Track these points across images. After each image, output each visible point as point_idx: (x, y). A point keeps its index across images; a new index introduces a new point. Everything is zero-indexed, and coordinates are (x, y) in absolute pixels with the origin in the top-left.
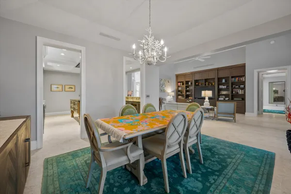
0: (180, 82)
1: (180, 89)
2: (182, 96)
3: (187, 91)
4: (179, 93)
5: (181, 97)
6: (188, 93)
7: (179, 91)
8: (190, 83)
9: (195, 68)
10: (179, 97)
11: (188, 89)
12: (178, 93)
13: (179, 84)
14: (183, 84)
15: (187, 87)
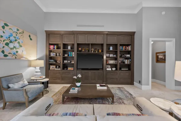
0: (54, 45)
1: (52, 55)
2: (57, 65)
3: (64, 58)
4: (52, 61)
5: (54, 67)
6: (66, 62)
7: (51, 58)
8: (69, 48)
9: (78, 26)
10: (51, 67)
11: (66, 55)
12: (50, 61)
13: (52, 47)
14: (58, 48)
15: (64, 53)
